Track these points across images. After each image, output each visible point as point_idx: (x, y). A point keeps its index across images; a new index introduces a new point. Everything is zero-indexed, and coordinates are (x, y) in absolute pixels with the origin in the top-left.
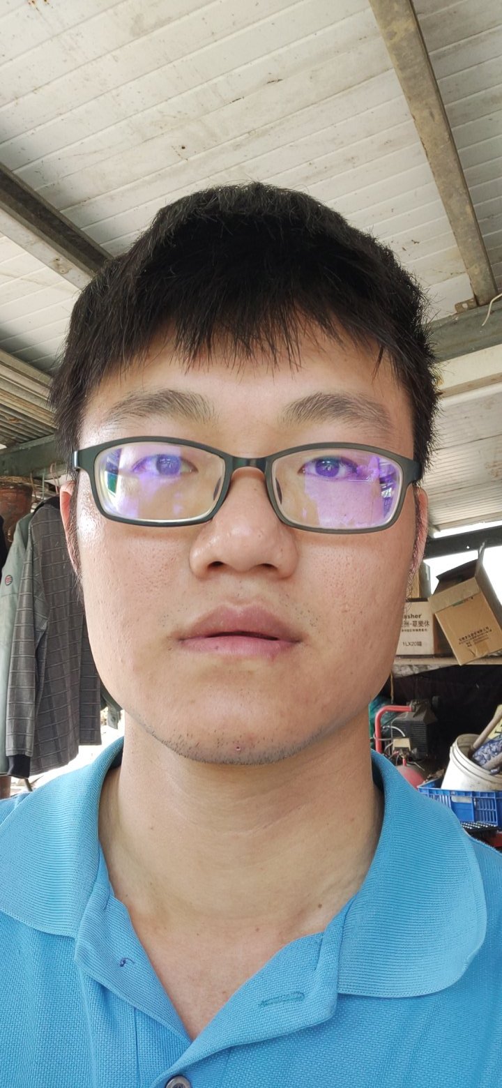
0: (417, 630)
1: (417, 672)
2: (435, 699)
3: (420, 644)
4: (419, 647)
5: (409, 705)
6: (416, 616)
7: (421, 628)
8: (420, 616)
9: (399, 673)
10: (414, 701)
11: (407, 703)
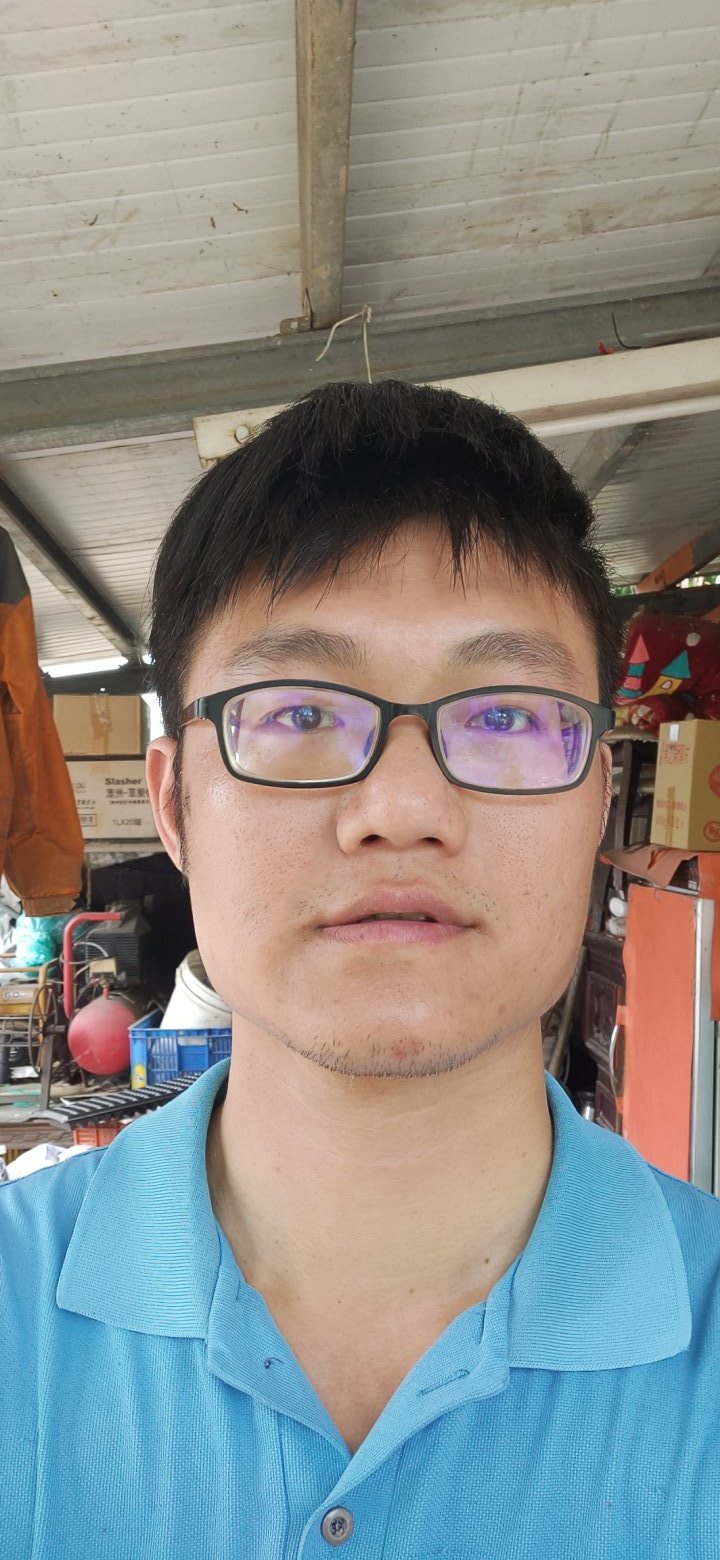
0: (135, 802)
1: (121, 861)
2: (149, 899)
3: (138, 822)
4: (137, 826)
5: (109, 909)
6: (134, 782)
7: (141, 799)
8: (139, 781)
9: (95, 862)
10: (118, 904)
11: (107, 907)
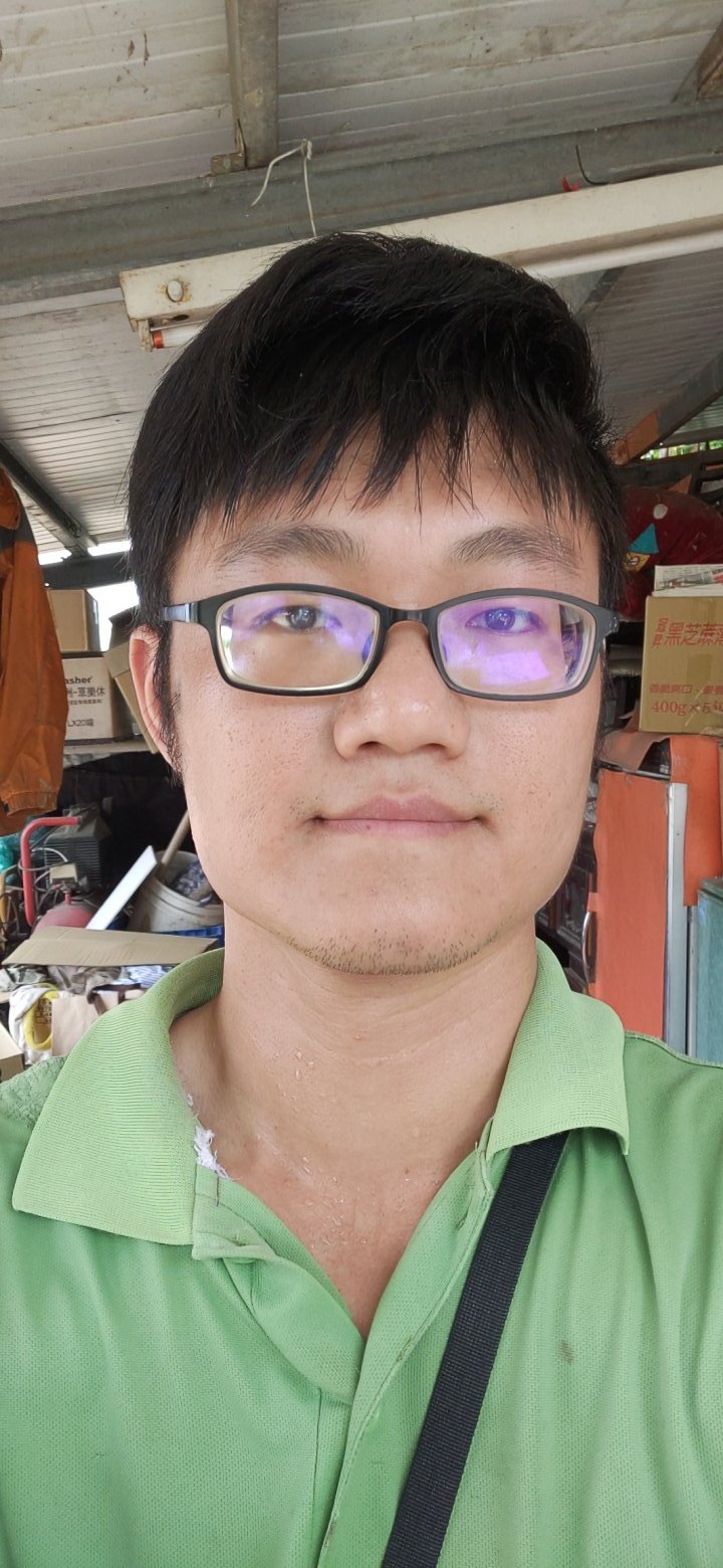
0: (85, 702)
1: (77, 763)
3: (90, 723)
4: (89, 727)
6: (84, 681)
7: (92, 698)
8: (89, 680)
